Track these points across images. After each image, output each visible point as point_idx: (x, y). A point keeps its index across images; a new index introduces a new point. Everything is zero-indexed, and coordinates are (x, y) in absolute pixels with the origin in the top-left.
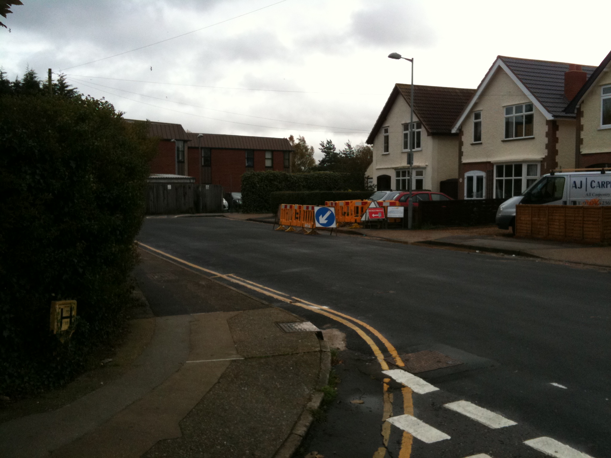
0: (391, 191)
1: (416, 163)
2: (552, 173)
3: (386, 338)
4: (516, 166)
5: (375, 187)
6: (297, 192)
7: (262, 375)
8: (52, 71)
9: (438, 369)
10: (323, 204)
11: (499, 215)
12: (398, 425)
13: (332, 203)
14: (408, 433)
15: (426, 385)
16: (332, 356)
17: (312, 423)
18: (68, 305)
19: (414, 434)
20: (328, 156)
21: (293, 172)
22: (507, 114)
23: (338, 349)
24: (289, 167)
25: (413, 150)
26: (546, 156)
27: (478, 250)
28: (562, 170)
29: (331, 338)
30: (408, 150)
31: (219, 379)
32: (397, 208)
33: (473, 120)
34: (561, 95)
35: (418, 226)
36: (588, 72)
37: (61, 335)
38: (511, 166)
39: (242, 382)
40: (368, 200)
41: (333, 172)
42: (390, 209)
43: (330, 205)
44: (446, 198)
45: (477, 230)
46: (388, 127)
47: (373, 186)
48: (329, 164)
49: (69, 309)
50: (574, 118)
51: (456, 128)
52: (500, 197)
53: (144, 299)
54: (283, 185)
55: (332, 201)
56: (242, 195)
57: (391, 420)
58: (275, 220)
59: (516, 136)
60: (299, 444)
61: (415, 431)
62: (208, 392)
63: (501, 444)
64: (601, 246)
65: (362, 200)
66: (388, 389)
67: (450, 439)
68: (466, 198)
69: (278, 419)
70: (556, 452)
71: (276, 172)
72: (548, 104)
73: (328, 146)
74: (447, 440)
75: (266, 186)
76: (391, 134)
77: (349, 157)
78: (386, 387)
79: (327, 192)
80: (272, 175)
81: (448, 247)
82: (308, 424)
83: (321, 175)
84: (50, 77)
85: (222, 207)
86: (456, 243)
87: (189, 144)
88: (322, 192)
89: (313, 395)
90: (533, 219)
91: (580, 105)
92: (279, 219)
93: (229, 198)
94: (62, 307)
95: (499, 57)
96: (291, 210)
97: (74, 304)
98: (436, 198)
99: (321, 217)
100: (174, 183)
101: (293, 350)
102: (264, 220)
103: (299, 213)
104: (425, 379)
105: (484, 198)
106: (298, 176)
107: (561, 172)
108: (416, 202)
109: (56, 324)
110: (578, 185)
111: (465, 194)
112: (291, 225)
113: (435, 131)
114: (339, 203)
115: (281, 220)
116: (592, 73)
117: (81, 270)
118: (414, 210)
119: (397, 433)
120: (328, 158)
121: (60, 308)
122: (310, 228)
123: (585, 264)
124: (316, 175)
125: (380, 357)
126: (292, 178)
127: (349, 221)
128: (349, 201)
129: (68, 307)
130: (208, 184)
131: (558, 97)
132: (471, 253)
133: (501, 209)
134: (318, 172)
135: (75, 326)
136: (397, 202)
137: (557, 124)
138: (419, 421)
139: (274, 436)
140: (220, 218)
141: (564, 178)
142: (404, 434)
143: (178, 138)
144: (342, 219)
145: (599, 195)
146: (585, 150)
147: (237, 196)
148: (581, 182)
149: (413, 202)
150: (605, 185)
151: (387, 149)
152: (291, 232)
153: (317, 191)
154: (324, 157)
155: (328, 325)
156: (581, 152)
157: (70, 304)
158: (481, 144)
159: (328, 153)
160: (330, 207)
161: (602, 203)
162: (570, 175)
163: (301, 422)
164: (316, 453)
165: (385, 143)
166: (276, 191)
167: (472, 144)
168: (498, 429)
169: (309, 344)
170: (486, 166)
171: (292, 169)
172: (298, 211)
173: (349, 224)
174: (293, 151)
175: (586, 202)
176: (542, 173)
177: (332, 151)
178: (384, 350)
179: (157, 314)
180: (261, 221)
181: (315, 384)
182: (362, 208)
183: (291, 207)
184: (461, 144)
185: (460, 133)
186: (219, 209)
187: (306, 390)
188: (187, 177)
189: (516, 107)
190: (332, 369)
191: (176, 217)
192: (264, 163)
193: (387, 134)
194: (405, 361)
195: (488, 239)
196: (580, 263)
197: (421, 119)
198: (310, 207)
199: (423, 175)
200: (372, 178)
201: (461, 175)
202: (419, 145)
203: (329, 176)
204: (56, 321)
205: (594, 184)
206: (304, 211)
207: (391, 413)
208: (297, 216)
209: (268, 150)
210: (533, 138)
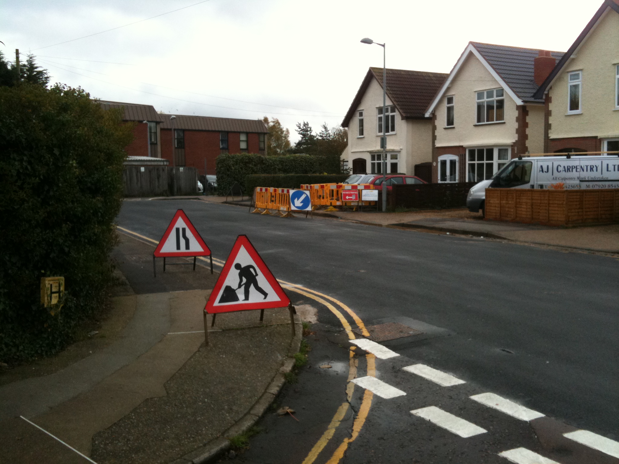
0: (366, 174)
1: (389, 147)
2: (520, 158)
3: (355, 312)
4: (487, 150)
5: (351, 170)
6: (272, 175)
7: (239, 345)
8: (20, 52)
9: (400, 338)
10: (298, 187)
11: (470, 198)
12: (361, 384)
13: (307, 187)
14: (369, 391)
15: (388, 351)
16: (304, 328)
17: (284, 384)
18: (57, 281)
19: (375, 392)
20: (304, 139)
21: (269, 154)
22: (478, 99)
23: (310, 322)
24: (264, 150)
25: (387, 134)
26: (516, 141)
27: (448, 232)
28: (530, 154)
29: (304, 313)
30: (382, 134)
31: (199, 349)
32: (371, 192)
33: (445, 105)
34: (531, 81)
35: (392, 208)
36: (557, 58)
37: (51, 308)
38: (483, 150)
39: (221, 350)
40: (343, 183)
41: (310, 155)
42: (364, 192)
43: (306, 188)
44: (420, 182)
45: (450, 213)
46: (363, 110)
47: (349, 169)
48: (306, 146)
49: (57, 285)
50: (543, 103)
51: (429, 112)
52: (472, 181)
53: (124, 278)
54: (258, 168)
55: (307, 184)
56: (217, 177)
57: (355, 381)
58: (251, 203)
59: (487, 121)
60: (272, 400)
61: (376, 389)
62: (190, 359)
63: (450, 398)
64: (566, 228)
65: (337, 183)
66: (354, 355)
67: (406, 396)
68: (439, 182)
69: (254, 381)
70: (497, 405)
71: (251, 155)
72: (518, 90)
73: (304, 127)
74: (403, 396)
75: (241, 168)
76: (365, 117)
77: (326, 140)
78: (352, 354)
79: (303, 175)
80: (247, 158)
81: (419, 230)
82: (280, 385)
83: (297, 158)
84: (17, 58)
85: (197, 190)
86: (427, 226)
87: (161, 126)
88: (299, 175)
89: (286, 361)
90: (501, 202)
91: (548, 91)
92: (255, 202)
93: (204, 181)
94: (51, 282)
95: (471, 43)
96: (267, 193)
97: (62, 280)
98: (410, 181)
99: (296, 200)
100: (147, 165)
101: (268, 323)
102: (239, 203)
103: (274, 197)
104: (387, 346)
105: (457, 181)
106: (273, 159)
107: (529, 156)
108: (390, 185)
109: (46, 298)
110: (545, 169)
111: (439, 178)
112: (267, 208)
113: (409, 115)
114: (314, 186)
115: (257, 203)
116: (560, 58)
117: (66, 249)
118: (388, 194)
119: (360, 392)
120: (304, 140)
121: (49, 284)
122: (286, 211)
123: (548, 245)
124: (292, 158)
125: (348, 329)
126: (268, 161)
127: (324, 204)
128: (324, 184)
129: (57, 282)
130: (182, 166)
131: (528, 82)
132: (442, 235)
133: (472, 193)
134: (294, 155)
135: (63, 300)
136: (372, 185)
137: (527, 109)
138: (380, 381)
139: (249, 394)
140: (196, 200)
141: (532, 162)
142: (366, 392)
143: (150, 120)
144: (318, 202)
145: (565, 179)
146: (553, 135)
147: (212, 178)
148: (548, 166)
149: (387, 185)
150: (571, 169)
151: (361, 132)
152: (267, 214)
153: (293, 174)
154: (300, 139)
155: (301, 302)
156: (550, 137)
157: (59, 280)
158: (454, 128)
159: (304, 135)
160: (305, 190)
161: (568, 186)
162: (537, 160)
163: (274, 383)
164: (287, 408)
165: (360, 126)
166: (252, 173)
167: (445, 129)
168: (449, 387)
169: (282, 317)
170: (458, 150)
171: (268, 151)
172: (273, 194)
173: (325, 207)
174: (268, 133)
175: (552, 186)
176: (512, 158)
177: (309, 133)
178: (352, 322)
179: (138, 292)
180: (237, 204)
181: (287, 351)
182: (337, 191)
183: (266, 190)
184: (434, 128)
185: (433, 117)
186: (194, 191)
187: (279, 357)
188: (160, 159)
189: (487, 92)
190: (304, 339)
191: (150, 199)
192: (239, 145)
193: (361, 118)
194: (371, 331)
195: (460, 222)
196: (544, 244)
197: (395, 103)
198: (285, 190)
199: (398, 158)
200: (347, 161)
201: (435, 158)
202: (393, 129)
203: (305, 159)
204: (46, 295)
205: (560, 169)
206: (280, 194)
207: (356, 375)
208: (272, 199)
209: (243, 133)
210: (504, 123)
